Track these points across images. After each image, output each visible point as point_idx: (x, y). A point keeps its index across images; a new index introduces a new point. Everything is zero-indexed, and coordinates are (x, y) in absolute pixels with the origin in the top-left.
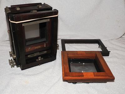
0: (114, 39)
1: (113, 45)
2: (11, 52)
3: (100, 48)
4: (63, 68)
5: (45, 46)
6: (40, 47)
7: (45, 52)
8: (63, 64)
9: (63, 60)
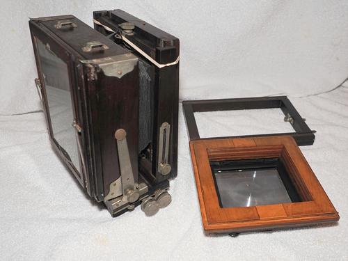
0: (321, 93)
1: (321, 109)
3: (288, 123)
4: (201, 196)
8: (199, 184)
9: (197, 171)
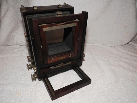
2: (29, 57)
5: (70, 57)
6: (64, 57)
7: (70, 63)
